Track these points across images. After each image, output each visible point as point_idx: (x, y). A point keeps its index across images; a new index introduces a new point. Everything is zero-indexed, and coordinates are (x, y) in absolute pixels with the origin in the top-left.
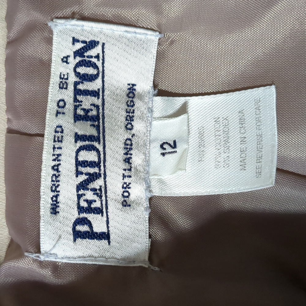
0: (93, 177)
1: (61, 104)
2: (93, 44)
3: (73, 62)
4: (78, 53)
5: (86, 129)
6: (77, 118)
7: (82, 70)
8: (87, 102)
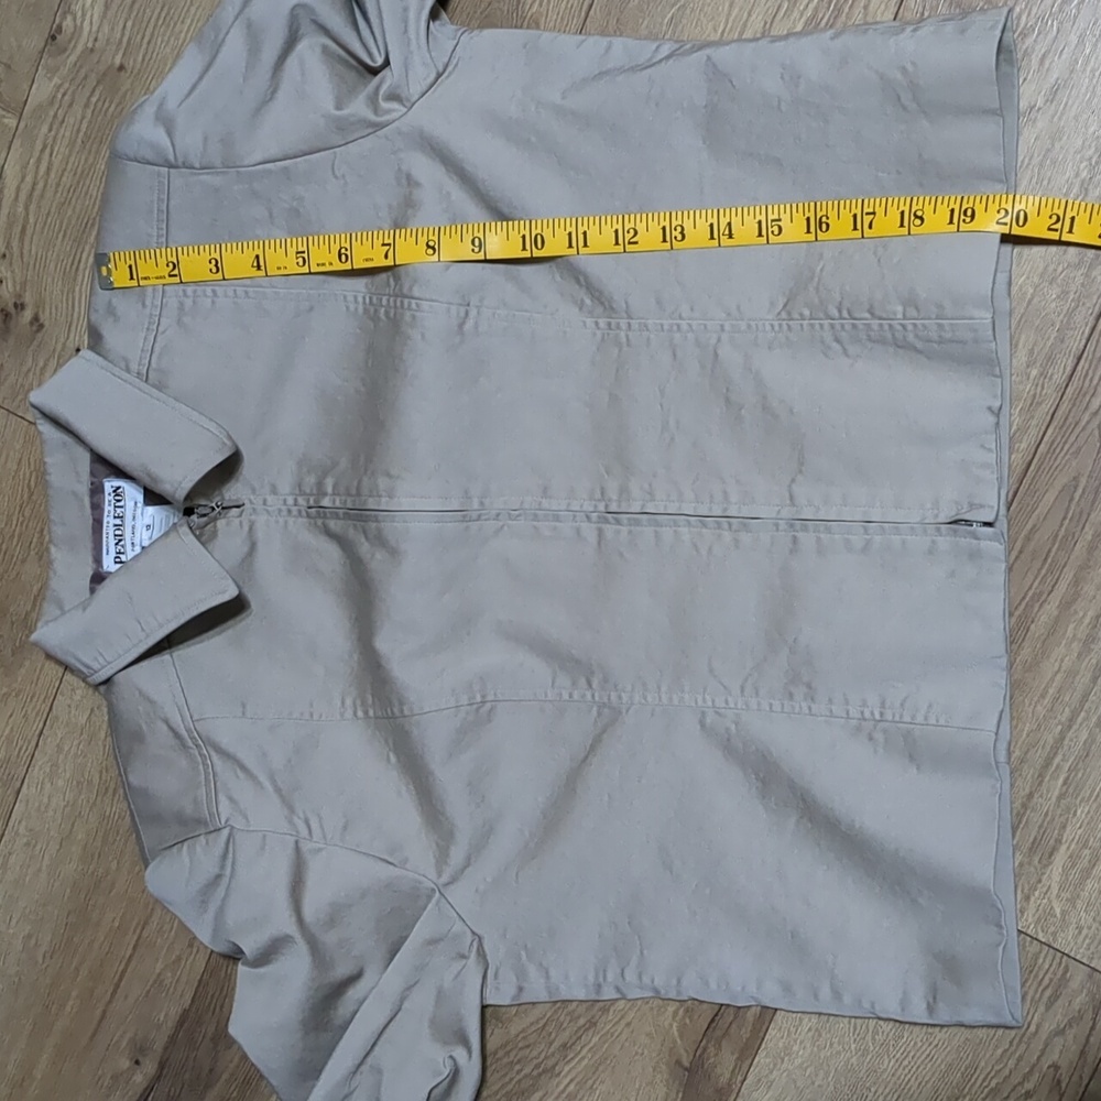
0: (120, 540)
1: (109, 512)
2: (119, 488)
3: (113, 495)
4: (114, 491)
5: (118, 522)
6: (115, 517)
7: (117, 498)
8: (118, 510)
